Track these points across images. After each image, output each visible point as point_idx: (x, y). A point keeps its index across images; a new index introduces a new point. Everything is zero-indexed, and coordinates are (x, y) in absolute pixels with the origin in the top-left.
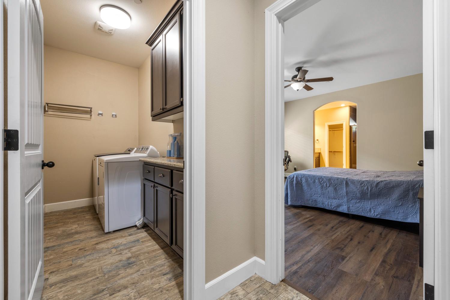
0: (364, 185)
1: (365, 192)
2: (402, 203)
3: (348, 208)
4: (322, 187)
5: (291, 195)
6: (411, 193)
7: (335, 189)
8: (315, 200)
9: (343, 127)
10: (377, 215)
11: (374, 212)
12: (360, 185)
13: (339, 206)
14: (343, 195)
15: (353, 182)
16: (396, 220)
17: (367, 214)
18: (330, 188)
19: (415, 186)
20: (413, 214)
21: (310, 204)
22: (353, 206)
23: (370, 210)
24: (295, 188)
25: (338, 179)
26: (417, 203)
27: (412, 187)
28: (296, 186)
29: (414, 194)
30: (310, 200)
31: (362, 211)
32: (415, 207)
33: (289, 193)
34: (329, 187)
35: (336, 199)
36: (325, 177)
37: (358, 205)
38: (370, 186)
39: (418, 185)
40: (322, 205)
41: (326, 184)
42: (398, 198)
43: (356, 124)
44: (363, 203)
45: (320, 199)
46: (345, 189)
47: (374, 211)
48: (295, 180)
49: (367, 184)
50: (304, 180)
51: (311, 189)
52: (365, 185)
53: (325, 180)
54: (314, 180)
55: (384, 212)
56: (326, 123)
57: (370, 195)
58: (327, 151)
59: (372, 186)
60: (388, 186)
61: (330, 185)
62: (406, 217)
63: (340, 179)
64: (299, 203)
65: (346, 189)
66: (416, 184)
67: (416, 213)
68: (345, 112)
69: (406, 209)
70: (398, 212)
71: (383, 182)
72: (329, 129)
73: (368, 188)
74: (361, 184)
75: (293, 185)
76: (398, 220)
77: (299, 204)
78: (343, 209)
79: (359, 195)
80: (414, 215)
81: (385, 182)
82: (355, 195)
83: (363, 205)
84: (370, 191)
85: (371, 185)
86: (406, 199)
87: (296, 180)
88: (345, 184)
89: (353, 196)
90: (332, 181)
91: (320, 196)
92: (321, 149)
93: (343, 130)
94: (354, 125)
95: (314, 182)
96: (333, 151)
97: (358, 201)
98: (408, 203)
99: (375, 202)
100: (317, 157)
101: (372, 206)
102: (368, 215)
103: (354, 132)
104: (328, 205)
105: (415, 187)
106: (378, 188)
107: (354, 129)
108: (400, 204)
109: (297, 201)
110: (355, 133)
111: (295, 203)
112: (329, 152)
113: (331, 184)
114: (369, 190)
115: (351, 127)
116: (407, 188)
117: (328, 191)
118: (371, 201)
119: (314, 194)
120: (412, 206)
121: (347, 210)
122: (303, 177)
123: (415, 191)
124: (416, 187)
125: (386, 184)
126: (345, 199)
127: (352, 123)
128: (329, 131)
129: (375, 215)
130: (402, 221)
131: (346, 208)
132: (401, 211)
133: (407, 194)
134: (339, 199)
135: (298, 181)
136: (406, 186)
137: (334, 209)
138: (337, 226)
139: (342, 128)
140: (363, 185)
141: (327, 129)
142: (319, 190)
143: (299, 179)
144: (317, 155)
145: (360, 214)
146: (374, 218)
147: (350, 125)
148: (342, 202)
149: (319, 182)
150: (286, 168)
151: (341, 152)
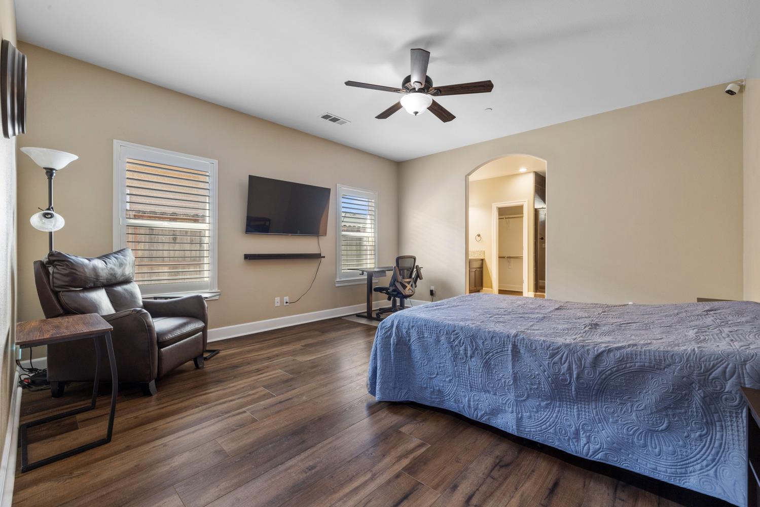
0: (561, 358)
1: (562, 380)
2: (670, 423)
3: (519, 421)
4: (455, 356)
5: (382, 374)
6: (697, 396)
7: (487, 365)
8: (439, 390)
9: (524, 212)
10: (596, 452)
11: (588, 443)
12: (549, 358)
13: (495, 412)
14: (505, 382)
15: (531, 348)
16: (651, 475)
17: (569, 445)
18: (473, 359)
19: (709, 371)
20: (705, 463)
21: (427, 399)
22: (530, 417)
23: (577, 433)
24: (392, 356)
25: (493, 336)
26: (718, 429)
27: (699, 375)
28: (396, 350)
29: (707, 399)
30: (427, 388)
31: (555, 433)
32: (709, 438)
33: (378, 368)
34: (471, 357)
35: (489, 392)
36: (462, 328)
37: (544, 414)
38: (576, 364)
39: (720, 369)
40: (454, 404)
41: (466, 350)
42: (656, 407)
43: (545, 206)
44: (559, 411)
45: (449, 389)
46: (510, 367)
47: (589, 438)
48: (394, 335)
49: (567, 357)
50: (414, 336)
51: (430, 360)
52: (563, 360)
53: (462, 336)
54: (438, 337)
55: (615, 445)
56: (493, 204)
57: (576, 390)
58: (495, 257)
59: (581, 364)
60: (628, 365)
61: (474, 353)
62: (683, 470)
63: (500, 338)
64: (403, 394)
65: (513, 368)
66: (714, 366)
67: (713, 460)
68: (527, 184)
69: (681, 443)
70: (657, 450)
71: (612, 354)
72: (499, 215)
73: (570, 369)
74: (553, 356)
75: (390, 348)
76: (656, 477)
77: (401, 397)
78: (506, 421)
79: (545, 387)
80: (707, 466)
81: (618, 354)
82: (536, 387)
83: (557, 416)
84: (578, 378)
85: (580, 360)
86: (683, 411)
87: (396, 333)
88: (510, 352)
89: (531, 389)
90: (480, 342)
91: (450, 381)
92: (484, 251)
93: (522, 217)
94: (543, 208)
95: (438, 341)
96: (507, 256)
97: (543, 404)
98: (687, 425)
99: (591, 411)
100: (479, 268)
101: (582, 421)
102: (572, 448)
103: (542, 222)
104: (469, 407)
105: (711, 377)
106: (599, 370)
107: (542, 216)
108: (664, 426)
109: (397, 390)
110: (544, 223)
111: (391, 395)
112: (500, 257)
113: (476, 349)
114: (575, 376)
115: (536, 212)
116: (683, 377)
117: (469, 369)
118: (578, 408)
119: (437, 374)
120: (700, 436)
121: (514, 427)
122: (413, 327)
123: (710, 389)
124: (713, 375)
125: (621, 360)
126: (511, 396)
127: (539, 205)
128: (499, 219)
129: (589, 449)
130: (672, 482)
131: (514, 422)
132: (667, 448)
133: (686, 395)
134: (495, 394)
135: (402, 337)
136: (681, 369)
137: (484, 420)
138: (484, 488)
139: (522, 214)
140: (557, 359)
141: (495, 215)
142: (449, 365)
143: (404, 331)
144: (476, 265)
145: (549, 443)
146: (586, 458)
147: (536, 207)
148: (504, 402)
149: (449, 343)
150: (411, 291)
151: (520, 258)
